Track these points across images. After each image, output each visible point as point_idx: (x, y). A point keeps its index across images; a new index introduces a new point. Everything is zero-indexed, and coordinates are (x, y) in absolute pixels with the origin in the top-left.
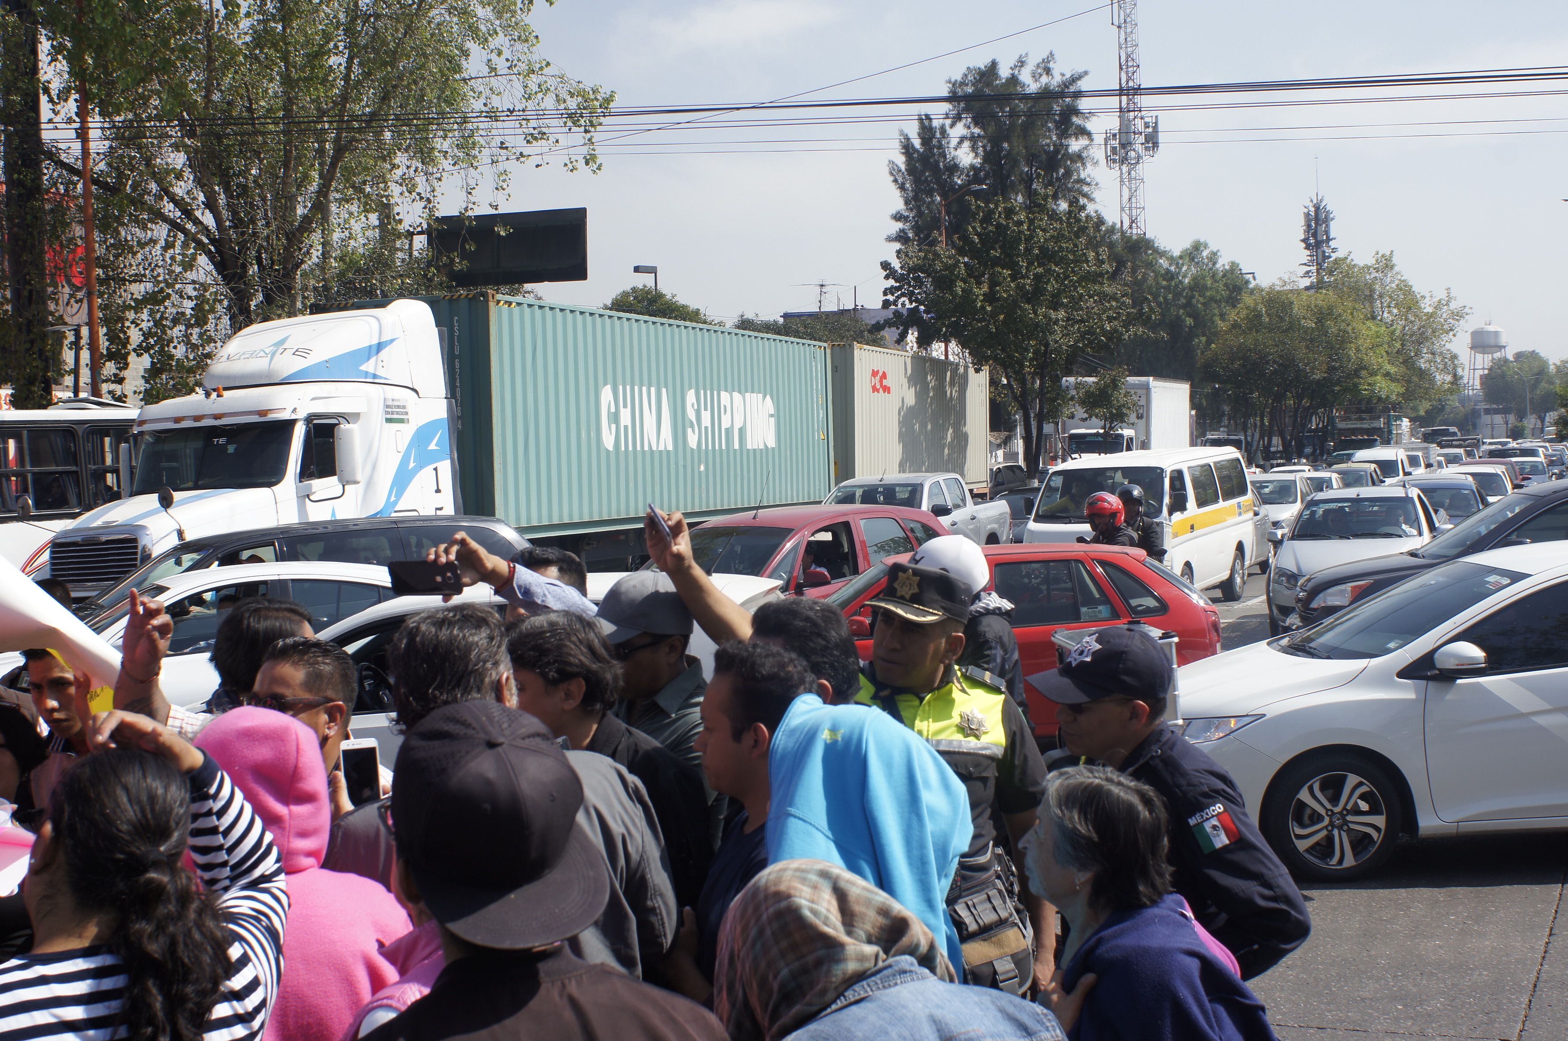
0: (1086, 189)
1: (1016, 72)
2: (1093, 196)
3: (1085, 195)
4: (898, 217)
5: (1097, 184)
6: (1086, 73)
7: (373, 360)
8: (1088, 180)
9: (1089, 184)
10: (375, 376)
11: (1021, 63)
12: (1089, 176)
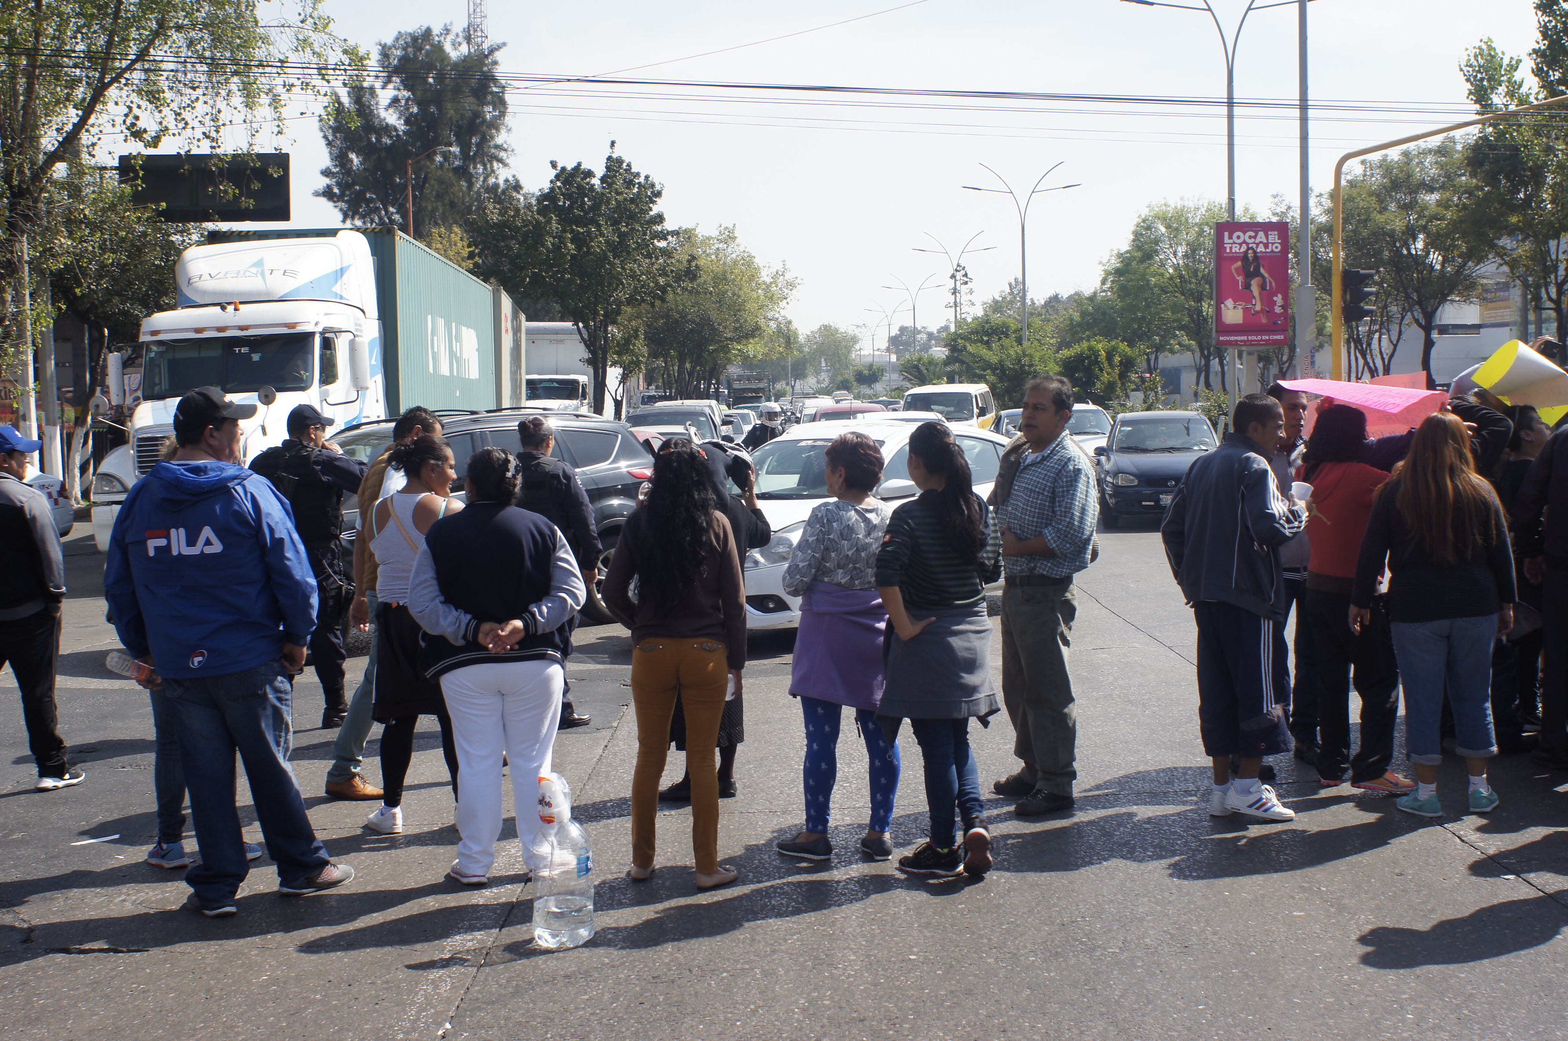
0: (503, 154)
1: (442, 39)
2: (508, 161)
3: (500, 161)
4: (326, 173)
5: (513, 151)
6: (504, 44)
7: (339, 283)
8: (505, 146)
9: (505, 150)
10: (341, 297)
11: (447, 31)
12: (505, 142)
